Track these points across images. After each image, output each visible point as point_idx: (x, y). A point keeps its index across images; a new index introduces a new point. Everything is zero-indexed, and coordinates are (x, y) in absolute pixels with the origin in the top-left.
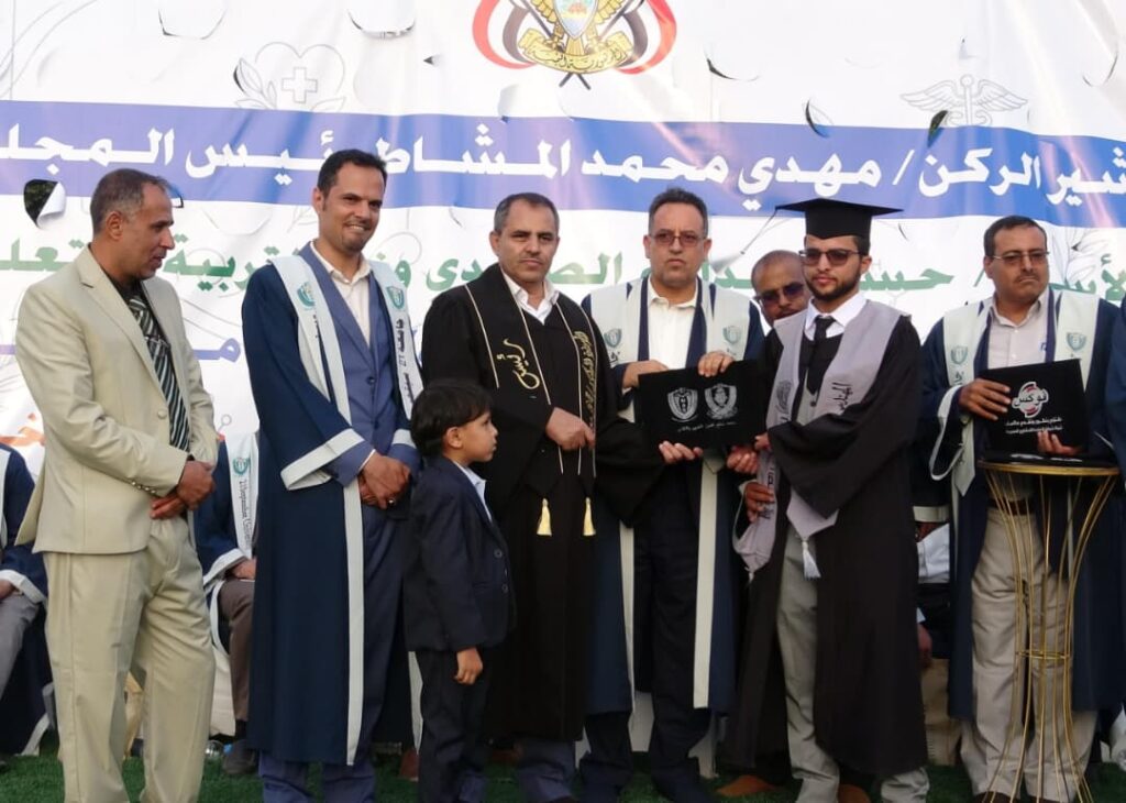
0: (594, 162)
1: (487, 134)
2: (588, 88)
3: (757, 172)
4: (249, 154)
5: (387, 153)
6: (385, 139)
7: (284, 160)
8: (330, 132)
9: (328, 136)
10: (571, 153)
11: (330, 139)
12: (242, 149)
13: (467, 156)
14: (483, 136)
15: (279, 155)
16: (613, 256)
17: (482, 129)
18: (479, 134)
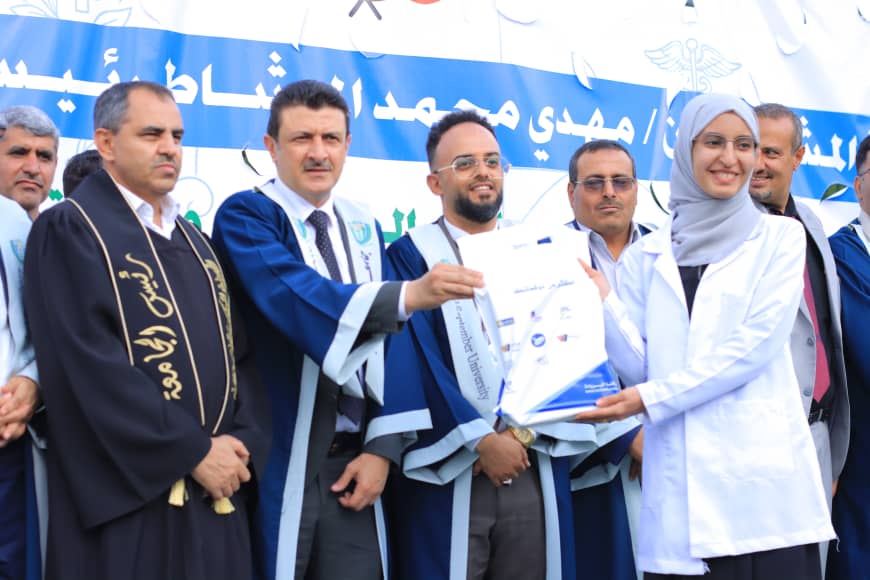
0: (386, 105)
1: (279, 64)
2: (379, 17)
3: (543, 122)
4: (30, 73)
5: (174, 77)
6: (173, 63)
7: (68, 83)
8: (114, 51)
9: (110, 55)
10: (362, 92)
11: (115, 59)
12: (21, 67)
13: (260, 89)
14: (276, 65)
15: (60, 75)
16: (407, 214)
17: (275, 57)
18: (271, 62)
